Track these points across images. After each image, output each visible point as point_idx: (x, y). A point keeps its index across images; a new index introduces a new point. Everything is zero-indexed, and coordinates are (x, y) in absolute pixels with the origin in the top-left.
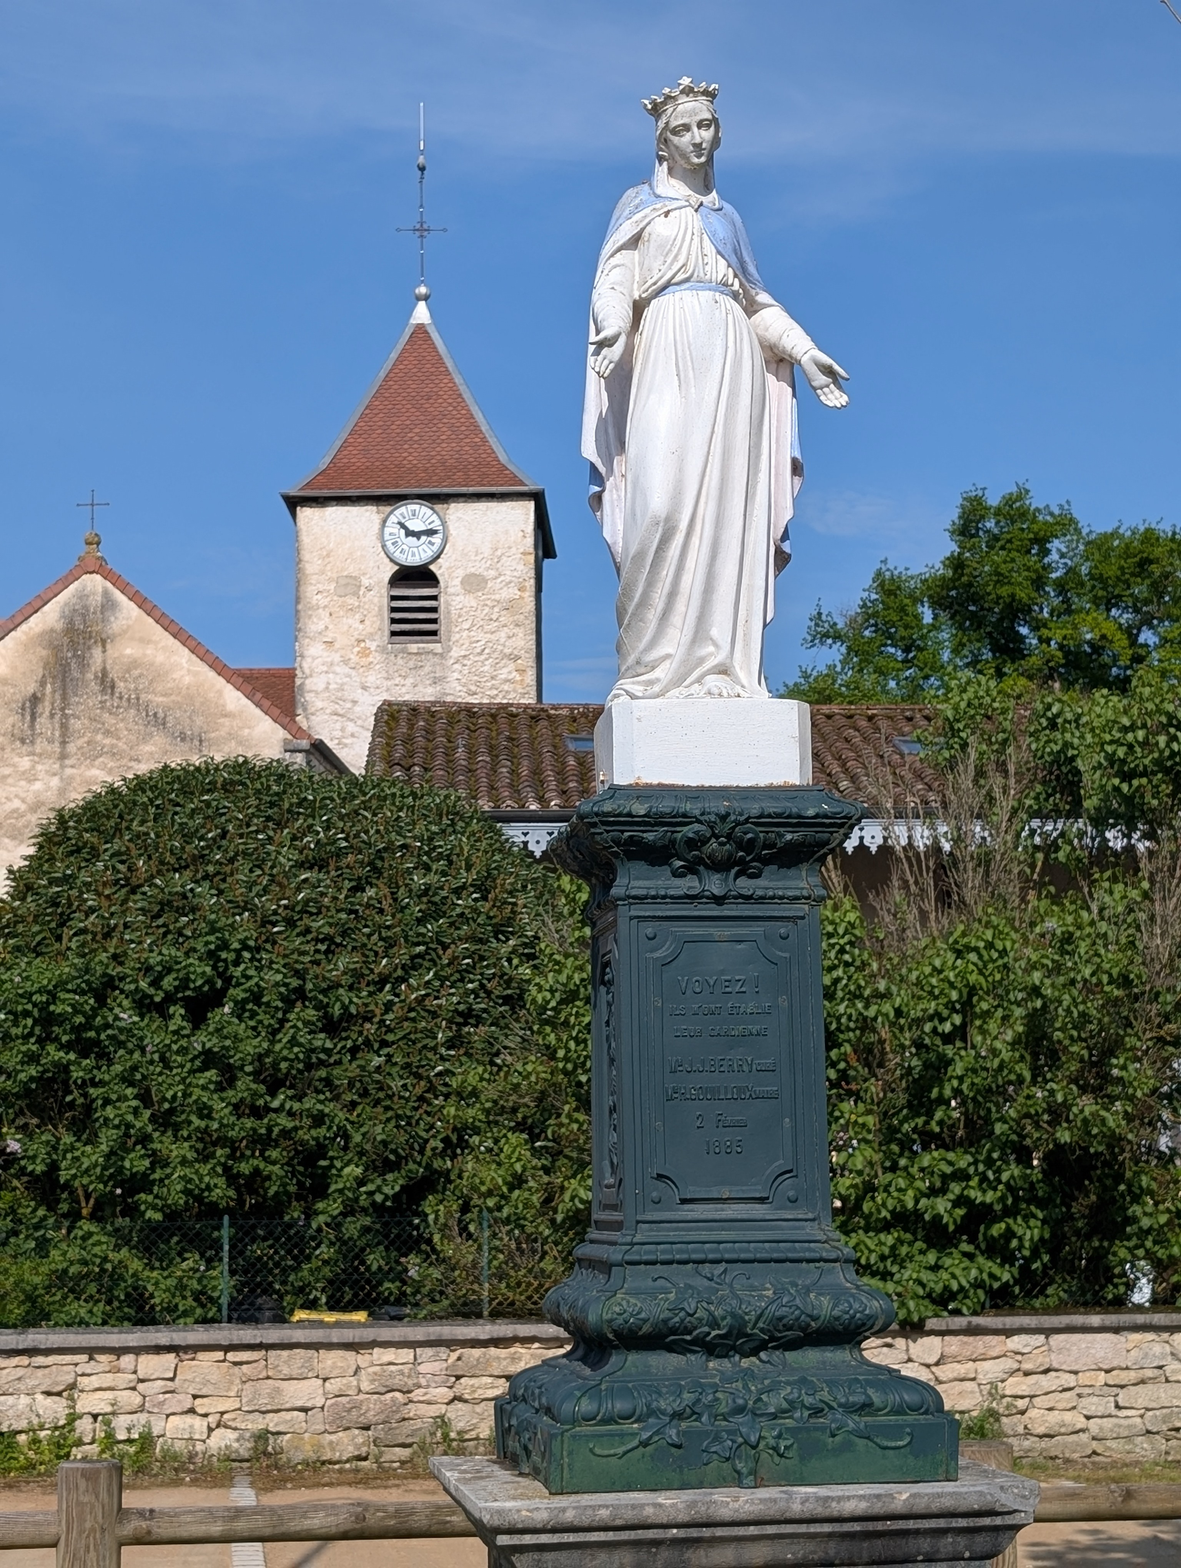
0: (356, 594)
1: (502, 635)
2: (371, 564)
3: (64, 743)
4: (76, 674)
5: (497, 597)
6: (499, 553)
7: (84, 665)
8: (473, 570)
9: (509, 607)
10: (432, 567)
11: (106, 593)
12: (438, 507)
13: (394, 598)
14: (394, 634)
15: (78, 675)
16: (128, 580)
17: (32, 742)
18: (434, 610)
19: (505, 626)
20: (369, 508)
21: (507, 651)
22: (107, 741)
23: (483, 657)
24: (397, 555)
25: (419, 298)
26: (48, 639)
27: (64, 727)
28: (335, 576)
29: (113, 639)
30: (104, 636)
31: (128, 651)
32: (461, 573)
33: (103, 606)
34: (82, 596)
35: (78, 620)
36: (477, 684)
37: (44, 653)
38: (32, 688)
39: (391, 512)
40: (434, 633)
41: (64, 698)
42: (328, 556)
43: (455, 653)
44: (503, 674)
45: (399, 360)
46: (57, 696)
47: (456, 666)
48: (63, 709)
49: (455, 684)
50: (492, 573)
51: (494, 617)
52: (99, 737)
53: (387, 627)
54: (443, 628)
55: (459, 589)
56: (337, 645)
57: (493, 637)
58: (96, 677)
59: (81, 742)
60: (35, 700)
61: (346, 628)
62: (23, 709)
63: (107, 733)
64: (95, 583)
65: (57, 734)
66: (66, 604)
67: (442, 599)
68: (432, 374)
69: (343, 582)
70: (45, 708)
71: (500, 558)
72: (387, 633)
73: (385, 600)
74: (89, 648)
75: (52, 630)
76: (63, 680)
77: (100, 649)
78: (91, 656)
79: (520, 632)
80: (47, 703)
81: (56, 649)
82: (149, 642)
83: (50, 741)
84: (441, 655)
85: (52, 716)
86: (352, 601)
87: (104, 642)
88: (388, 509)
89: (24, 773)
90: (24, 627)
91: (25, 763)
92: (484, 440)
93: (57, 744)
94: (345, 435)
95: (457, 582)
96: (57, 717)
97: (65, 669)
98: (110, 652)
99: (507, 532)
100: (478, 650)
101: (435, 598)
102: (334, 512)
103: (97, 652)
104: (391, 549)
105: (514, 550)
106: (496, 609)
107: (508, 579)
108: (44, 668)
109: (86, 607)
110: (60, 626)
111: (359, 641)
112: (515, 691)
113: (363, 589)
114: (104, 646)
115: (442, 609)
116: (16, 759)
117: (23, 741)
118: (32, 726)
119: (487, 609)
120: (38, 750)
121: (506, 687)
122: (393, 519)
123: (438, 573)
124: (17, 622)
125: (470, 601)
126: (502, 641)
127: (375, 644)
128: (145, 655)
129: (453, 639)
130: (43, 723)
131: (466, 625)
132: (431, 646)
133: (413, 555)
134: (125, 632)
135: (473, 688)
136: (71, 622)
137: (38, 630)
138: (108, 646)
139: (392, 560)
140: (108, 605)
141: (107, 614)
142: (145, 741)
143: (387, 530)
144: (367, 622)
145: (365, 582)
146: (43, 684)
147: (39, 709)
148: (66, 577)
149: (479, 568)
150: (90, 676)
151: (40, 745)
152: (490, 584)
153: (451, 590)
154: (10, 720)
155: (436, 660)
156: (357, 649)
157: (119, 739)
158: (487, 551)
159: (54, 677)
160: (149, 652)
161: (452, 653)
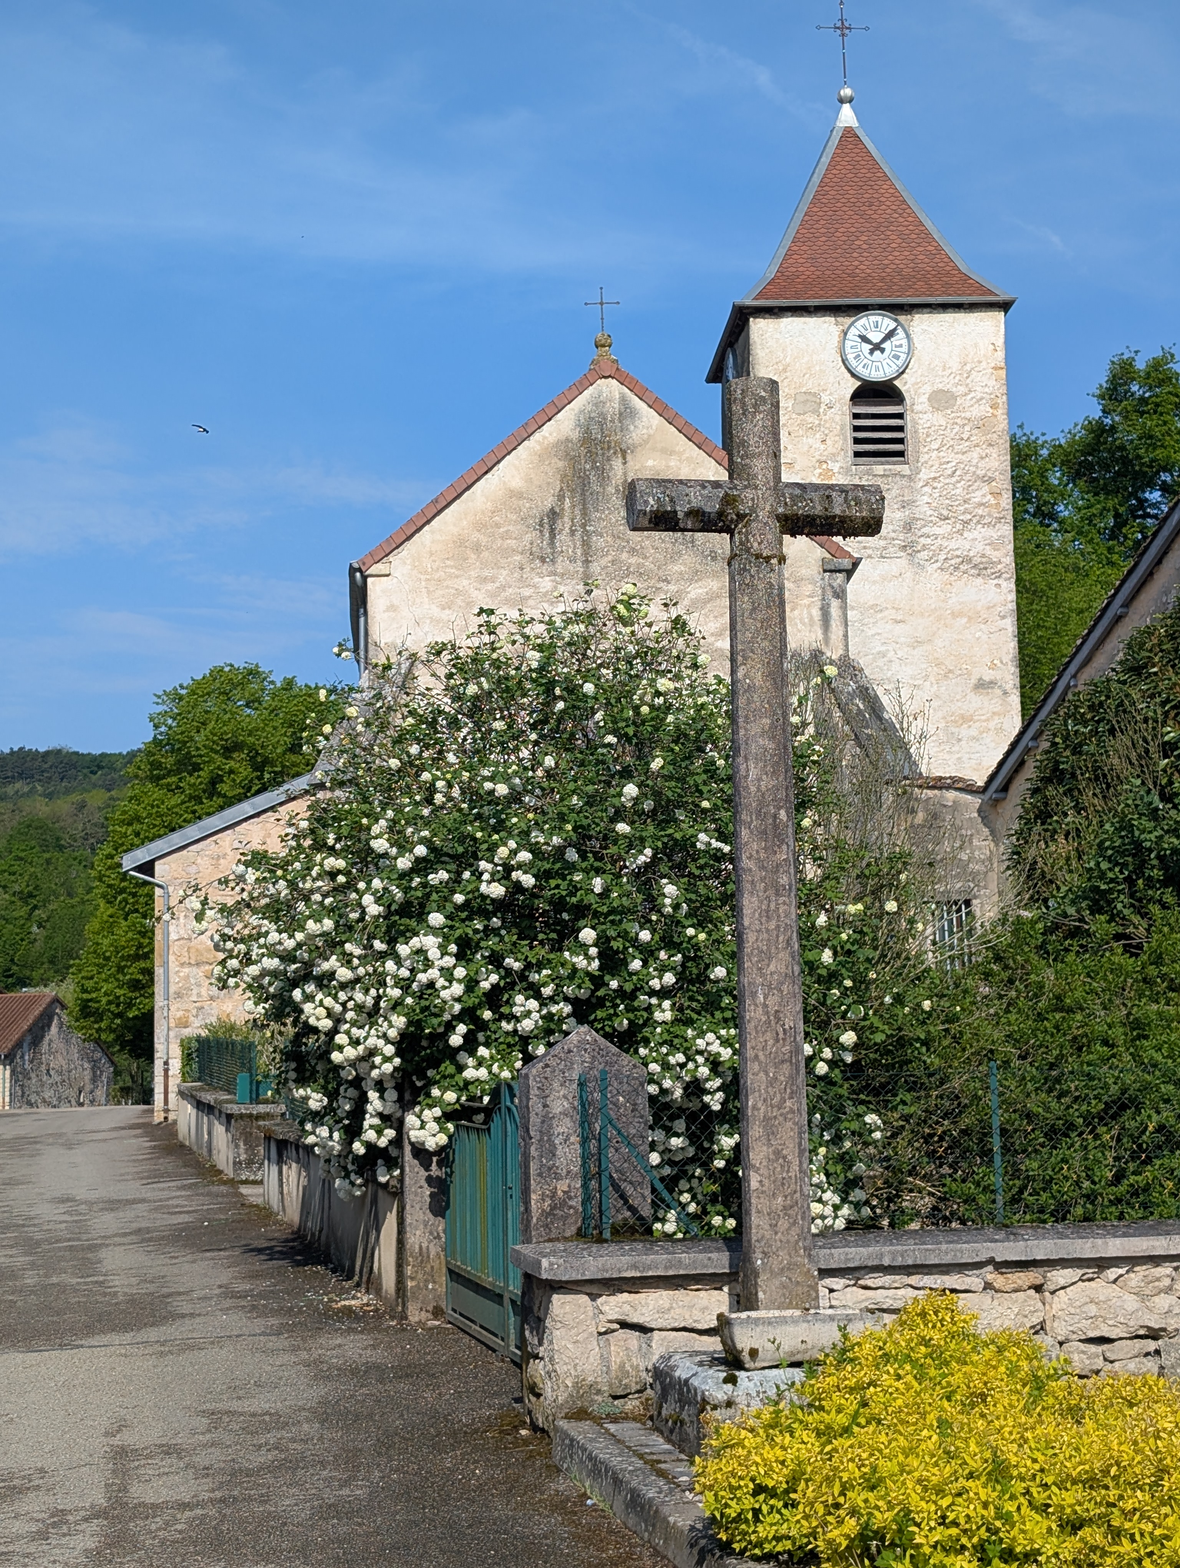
0: (816, 412)
1: (975, 455)
2: (831, 380)
3: (587, 562)
4: (596, 488)
5: (968, 415)
6: (968, 367)
7: (604, 477)
8: (940, 386)
9: (981, 425)
10: (896, 383)
11: (623, 399)
12: (902, 318)
13: (856, 416)
14: (857, 454)
15: (599, 489)
16: (646, 385)
17: (553, 561)
18: (900, 429)
19: (977, 446)
20: (827, 319)
21: (980, 473)
22: (633, 560)
23: (954, 480)
24: (861, 371)
25: (842, 101)
26: (563, 448)
27: (586, 544)
28: (792, 392)
29: (633, 448)
30: (624, 446)
31: (650, 463)
32: (928, 389)
33: (621, 414)
34: (598, 403)
35: (595, 429)
36: (949, 508)
37: (561, 464)
38: (549, 502)
39: (852, 324)
40: (901, 454)
41: (584, 513)
42: (785, 370)
43: (925, 475)
44: (977, 497)
45: (832, 164)
46: (577, 512)
47: (926, 489)
48: (584, 526)
49: (926, 508)
50: (962, 389)
51: (965, 436)
52: (624, 556)
53: (851, 448)
54: (910, 448)
55: (926, 406)
56: (797, 467)
57: (964, 457)
58: (618, 491)
59: (604, 561)
60: (554, 515)
61: (806, 449)
62: (541, 525)
63: (633, 551)
64: (610, 389)
65: (579, 552)
66: (581, 412)
67: (908, 417)
68: (870, 179)
69: (801, 398)
70: (564, 524)
71: (969, 373)
72: (850, 454)
73: (848, 418)
74: (609, 460)
75: (568, 440)
76: (583, 494)
77: (620, 460)
78: (611, 468)
79: (994, 452)
80: (566, 519)
81: (573, 460)
82: (672, 453)
83: (573, 560)
84: (909, 477)
85: (573, 532)
86: (811, 419)
87: (624, 453)
88: (848, 321)
89: (545, 594)
90: (537, 436)
91: (546, 584)
92: (939, 249)
93: (579, 563)
94: (788, 243)
95: (924, 399)
96: (578, 534)
97: (584, 482)
98: (630, 463)
99: (976, 345)
100: (949, 472)
101: (900, 416)
102: (790, 324)
103: (617, 463)
104: (853, 363)
105: (984, 364)
106: (967, 428)
107: (979, 396)
108: (562, 481)
109: (602, 415)
110: (575, 435)
111: (821, 462)
112: (989, 515)
113: (823, 406)
114: (624, 458)
115: (909, 427)
116: (537, 580)
117: (543, 560)
118: (552, 543)
119: (957, 428)
120: (560, 570)
121: (980, 512)
122: (853, 333)
123: (903, 389)
124: (530, 431)
125: (939, 419)
126: (974, 462)
127: (838, 465)
128: (668, 467)
129: (922, 460)
130: (563, 538)
131: (935, 446)
132: (898, 468)
133: (877, 369)
134: (646, 442)
135: (945, 513)
136: (588, 431)
137: (552, 439)
138: (629, 457)
139: (853, 375)
140: (627, 413)
141: (627, 422)
142: (673, 560)
143: (848, 344)
144: (828, 442)
145: (825, 398)
146: (561, 498)
147: (559, 525)
148: (580, 382)
149: (947, 384)
150: (611, 490)
151: (561, 565)
152: (959, 401)
153: (917, 408)
154: (528, 537)
155: (904, 482)
156: (818, 471)
157: (645, 558)
158: (955, 366)
159: (573, 491)
160: (672, 464)
161: (921, 475)
